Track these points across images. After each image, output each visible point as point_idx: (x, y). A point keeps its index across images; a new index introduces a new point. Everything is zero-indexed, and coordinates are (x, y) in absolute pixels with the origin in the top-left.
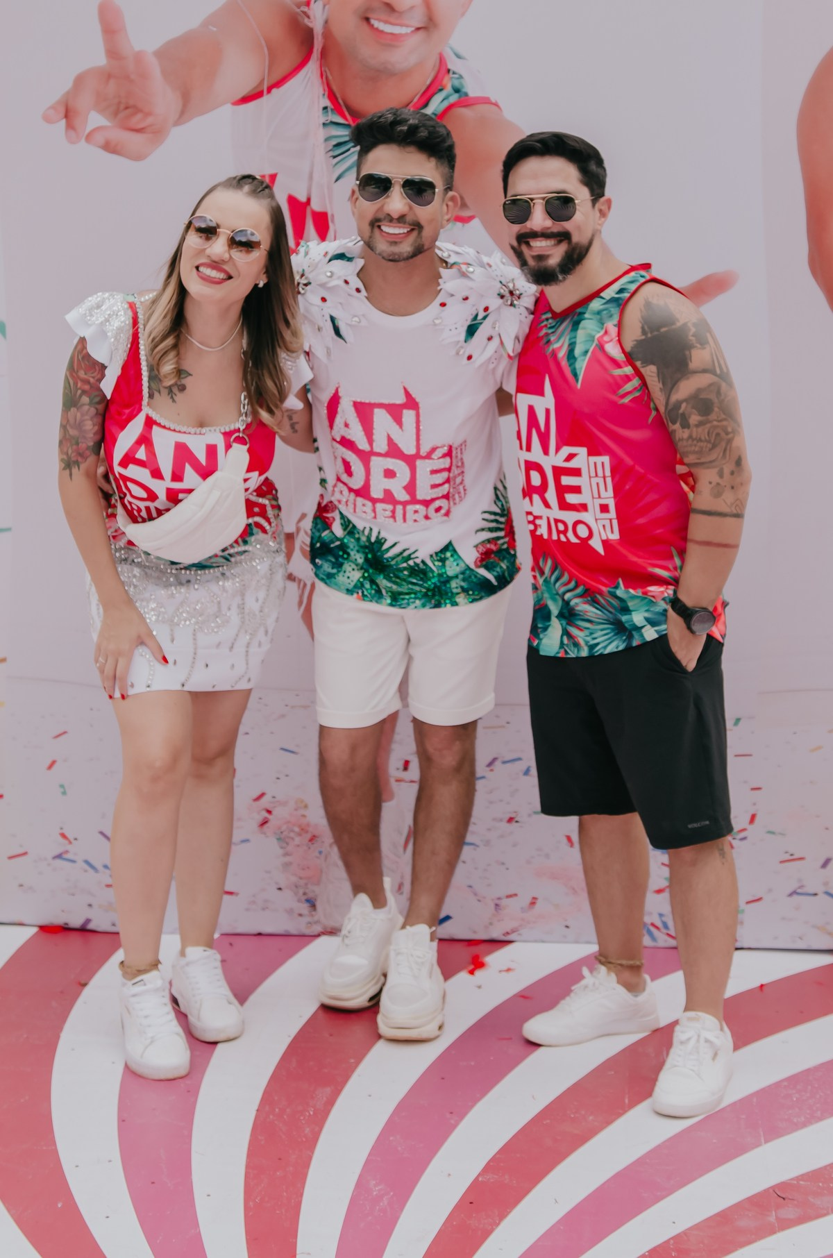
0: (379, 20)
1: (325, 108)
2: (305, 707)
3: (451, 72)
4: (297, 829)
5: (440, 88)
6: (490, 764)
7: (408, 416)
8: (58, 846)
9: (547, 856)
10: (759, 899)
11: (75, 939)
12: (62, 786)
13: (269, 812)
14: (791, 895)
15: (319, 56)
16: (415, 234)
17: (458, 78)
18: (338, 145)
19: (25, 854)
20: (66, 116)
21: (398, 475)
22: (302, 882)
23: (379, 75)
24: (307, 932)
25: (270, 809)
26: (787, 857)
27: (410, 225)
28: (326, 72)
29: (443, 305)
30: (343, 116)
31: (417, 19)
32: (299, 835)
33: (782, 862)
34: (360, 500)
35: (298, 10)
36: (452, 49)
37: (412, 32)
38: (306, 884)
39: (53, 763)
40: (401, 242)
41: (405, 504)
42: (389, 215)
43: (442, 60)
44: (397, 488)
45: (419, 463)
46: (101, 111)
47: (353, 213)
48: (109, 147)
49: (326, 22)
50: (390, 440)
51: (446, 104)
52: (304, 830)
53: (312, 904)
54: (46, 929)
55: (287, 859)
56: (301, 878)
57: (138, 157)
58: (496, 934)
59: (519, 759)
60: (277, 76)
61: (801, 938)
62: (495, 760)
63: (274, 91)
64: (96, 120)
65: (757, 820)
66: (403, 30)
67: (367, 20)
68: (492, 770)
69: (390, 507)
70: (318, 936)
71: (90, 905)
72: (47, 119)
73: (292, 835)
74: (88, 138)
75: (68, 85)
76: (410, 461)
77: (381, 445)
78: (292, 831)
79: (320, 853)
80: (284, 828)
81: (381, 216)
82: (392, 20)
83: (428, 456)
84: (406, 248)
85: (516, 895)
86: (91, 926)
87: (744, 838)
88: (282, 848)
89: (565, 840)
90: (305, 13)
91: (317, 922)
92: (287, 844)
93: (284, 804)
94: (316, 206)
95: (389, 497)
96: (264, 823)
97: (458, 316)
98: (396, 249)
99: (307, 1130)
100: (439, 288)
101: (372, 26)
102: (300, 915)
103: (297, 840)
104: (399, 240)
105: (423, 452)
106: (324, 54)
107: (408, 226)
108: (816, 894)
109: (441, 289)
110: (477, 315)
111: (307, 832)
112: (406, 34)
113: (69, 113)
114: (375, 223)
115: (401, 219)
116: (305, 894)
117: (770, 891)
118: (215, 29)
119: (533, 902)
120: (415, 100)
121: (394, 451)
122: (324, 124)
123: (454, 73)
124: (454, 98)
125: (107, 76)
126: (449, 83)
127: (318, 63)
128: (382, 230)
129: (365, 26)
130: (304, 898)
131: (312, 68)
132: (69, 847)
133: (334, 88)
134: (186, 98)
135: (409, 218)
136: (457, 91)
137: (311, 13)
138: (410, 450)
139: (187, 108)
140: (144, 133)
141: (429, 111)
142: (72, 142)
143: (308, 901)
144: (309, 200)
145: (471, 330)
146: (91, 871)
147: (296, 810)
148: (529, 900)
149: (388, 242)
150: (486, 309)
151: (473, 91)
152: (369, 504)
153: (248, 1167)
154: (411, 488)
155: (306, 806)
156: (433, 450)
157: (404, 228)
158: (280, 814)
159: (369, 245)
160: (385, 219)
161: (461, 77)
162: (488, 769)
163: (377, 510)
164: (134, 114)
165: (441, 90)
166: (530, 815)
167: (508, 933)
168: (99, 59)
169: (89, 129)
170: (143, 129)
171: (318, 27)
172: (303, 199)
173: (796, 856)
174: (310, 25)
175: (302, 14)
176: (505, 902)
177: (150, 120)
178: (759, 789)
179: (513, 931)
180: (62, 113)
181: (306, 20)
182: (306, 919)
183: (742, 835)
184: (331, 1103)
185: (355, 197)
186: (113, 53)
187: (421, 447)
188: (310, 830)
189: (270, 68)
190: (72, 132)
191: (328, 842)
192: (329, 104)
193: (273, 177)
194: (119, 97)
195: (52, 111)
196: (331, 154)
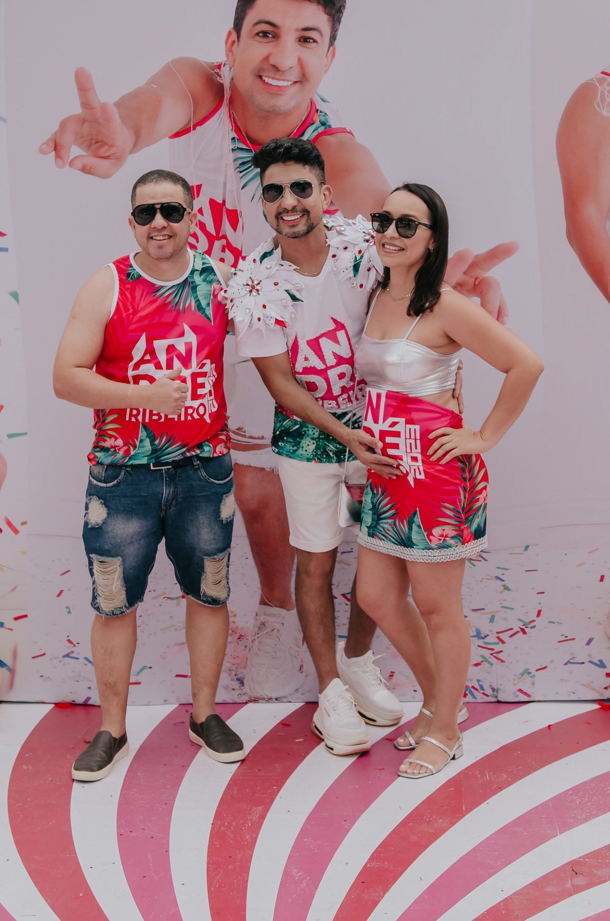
0: (269, 77)
1: (233, 139)
3: (319, 111)
5: (312, 122)
8: (67, 648)
10: (545, 667)
11: (80, 712)
12: (68, 608)
14: (566, 664)
15: (228, 103)
16: (305, 217)
18: (243, 164)
19: (44, 654)
20: (55, 149)
22: (234, 667)
23: (270, 115)
24: (238, 701)
26: (564, 638)
28: (232, 113)
29: (334, 256)
30: (246, 144)
31: (294, 75)
33: (560, 642)
35: (213, 72)
36: (318, 95)
37: (292, 84)
38: (237, 668)
39: (61, 592)
40: (297, 225)
42: (285, 208)
43: (312, 103)
46: (79, 145)
48: (85, 170)
49: (232, 79)
51: (316, 133)
53: (241, 682)
54: (60, 706)
56: (234, 664)
57: (106, 176)
60: (199, 118)
61: (574, 693)
63: (198, 128)
64: (76, 151)
65: (542, 614)
66: (286, 84)
67: (260, 77)
70: (246, 703)
71: (89, 688)
72: (42, 152)
74: (71, 164)
75: (56, 127)
79: (246, 647)
81: (281, 210)
82: (277, 77)
86: (90, 702)
87: (534, 627)
90: (217, 74)
94: (229, 206)
99: (248, 837)
101: (264, 81)
102: (233, 689)
106: (231, 101)
107: (300, 213)
108: (583, 663)
109: (329, 246)
110: (356, 257)
111: (236, 633)
112: (288, 86)
113: (57, 147)
114: (279, 216)
115: (294, 209)
116: (237, 674)
117: (552, 662)
118: (156, 87)
119: (392, 675)
120: (295, 132)
122: (233, 149)
123: (321, 112)
124: (322, 129)
125: (83, 120)
126: (317, 119)
127: (228, 107)
128: (284, 220)
129: (259, 80)
130: (235, 678)
131: (224, 111)
132: (74, 649)
133: (239, 124)
134: (137, 134)
136: (323, 124)
137: (221, 73)
139: (138, 141)
140: (110, 159)
141: (305, 138)
142: (60, 167)
143: (238, 679)
144: (224, 202)
145: (356, 268)
148: (388, 674)
149: (289, 226)
150: (360, 252)
151: (334, 123)
153: (208, 863)
155: (236, 615)
157: (297, 215)
160: (283, 212)
161: (326, 115)
164: (103, 146)
165: (313, 124)
168: (77, 110)
169: (70, 159)
170: (108, 156)
171: (227, 83)
172: (220, 201)
173: (569, 637)
174: (221, 82)
175: (215, 75)
177: (113, 150)
178: (542, 593)
180: (53, 149)
181: (218, 78)
182: (238, 692)
183: (532, 624)
184: (263, 817)
186: (86, 104)
188: (238, 631)
189: (194, 112)
190: (59, 160)
191: (250, 639)
192: (235, 136)
193: (199, 187)
194: (92, 135)
195: (45, 146)
196: (238, 170)
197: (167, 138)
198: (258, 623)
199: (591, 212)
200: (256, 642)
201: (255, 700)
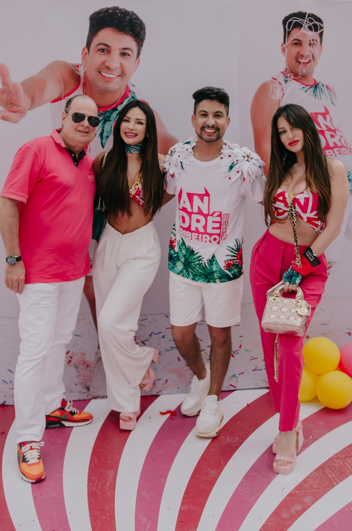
0: (105, 72)
2: (83, 320)
3: (131, 91)
4: (82, 363)
5: (127, 97)
6: (151, 335)
7: (206, 198)
9: (171, 365)
10: (243, 373)
13: (71, 358)
14: (253, 371)
15: (83, 85)
16: (217, 132)
17: (133, 93)
21: (201, 222)
24: (87, 398)
25: (71, 356)
26: (252, 358)
27: (216, 129)
29: (222, 158)
31: (118, 72)
32: (83, 365)
33: (250, 360)
34: (187, 232)
35: (74, 69)
36: (131, 83)
37: (116, 77)
38: (86, 382)
40: (212, 135)
41: (202, 233)
42: (208, 125)
43: (127, 87)
44: (200, 226)
45: (209, 217)
46: (1, 105)
47: (193, 125)
49: (85, 73)
50: (199, 208)
52: (84, 363)
53: (88, 389)
55: (79, 374)
56: (84, 380)
57: (15, 122)
58: (154, 393)
59: (161, 333)
60: (67, 92)
61: (257, 384)
62: (152, 334)
65: (242, 347)
66: (113, 76)
67: (100, 72)
68: (151, 337)
69: (197, 234)
70: (90, 400)
71: (5, 396)
73: (80, 365)
76: (206, 216)
77: (196, 210)
78: (80, 364)
79: (91, 371)
80: (77, 363)
81: (205, 126)
82: (109, 73)
83: (212, 215)
84: (214, 137)
85: (160, 379)
86: (6, 404)
87: (238, 353)
88: (76, 370)
89: (177, 359)
90: (77, 70)
91: (90, 395)
92: (78, 368)
93: (77, 354)
95: (197, 231)
96: (70, 362)
97: (227, 162)
98: (210, 138)
100: (221, 152)
101: (102, 74)
102: (84, 393)
103: (82, 367)
104: (212, 134)
105: (210, 213)
106: (84, 85)
107: (215, 129)
108: (261, 370)
109: (222, 153)
110: (234, 162)
111: (85, 364)
112: (114, 78)
114: (203, 128)
115: (213, 127)
116: (85, 385)
117: (246, 370)
118: (43, 75)
119: (167, 381)
120: (118, 101)
121: (200, 212)
123: (132, 92)
125: (3, 92)
126: (130, 95)
127: (82, 87)
128: (205, 131)
129: (99, 74)
130: (85, 387)
131: (80, 89)
134: (33, 100)
135: (215, 126)
137: (79, 70)
138: (205, 212)
139: (33, 104)
140: (17, 113)
141: (123, 105)
145: (231, 168)
146: (5, 384)
147: (81, 356)
148: (165, 380)
149: (208, 135)
150: (237, 161)
151: (139, 98)
152: (190, 233)
154: (205, 227)
155: (85, 355)
156: (214, 213)
157: (213, 130)
158: (75, 359)
159: (200, 137)
160: (206, 127)
161: (134, 93)
162: (150, 337)
163: (193, 235)
164: (13, 106)
165: (127, 98)
166: (165, 352)
167: (158, 392)
170: (17, 111)
171: (82, 74)
173: (255, 358)
174: (79, 74)
175: (76, 70)
176: (157, 382)
177: (19, 108)
178: (242, 336)
179: (160, 391)
181: (77, 72)
182: (86, 394)
183: (237, 352)
185: (193, 119)
187: (210, 211)
188: (87, 363)
189: (64, 89)
191: (93, 366)
194: (8, 100)
197: (49, 103)
198: (97, 358)
200: (96, 368)
201: (96, 398)
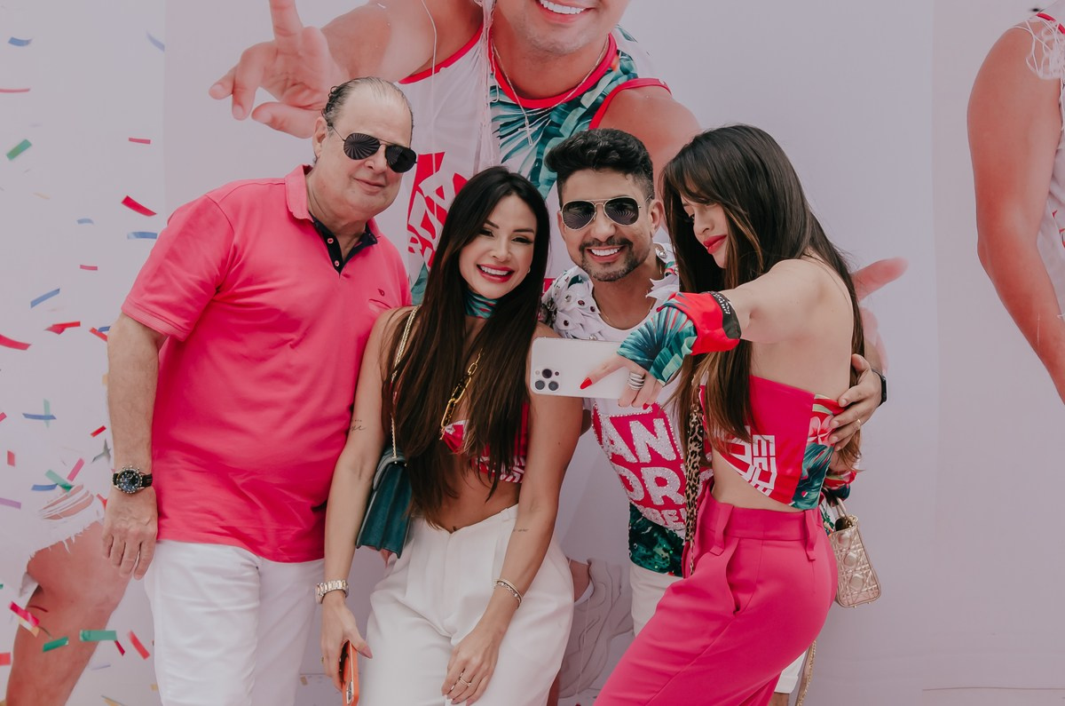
0: (549, 1)
1: (493, 88)
3: (620, 54)
5: (610, 69)
7: (658, 424)
15: (488, 36)
18: (506, 125)
20: (233, 92)
23: (548, 55)
28: (494, 50)
30: (512, 97)
36: (621, 30)
37: (582, 12)
43: (611, 41)
46: (269, 87)
48: (276, 124)
49: (496, 2)
50: (650, 449)
51: (614, 85)
57: (303, 135)
63: (442, 69)
64: (263, 96)
66: (573, 11)
67: (537, 0)
72: (214, 95)
74: (255, 114)
75: (236, 60)
82: (562, 0)
84: (619, 267)
98: (609, 270)
101: (542, 5)
112: (576, 14)
113: (236, 89)
114: (585, 248)
118: (384, 7)
120: (584, 81)
122: (491, 103)
123: (623, 54)
124: (623, 79)
125: (275, 52)
126: (617, 64)
127: (487, 42)
128: (593, 254)
129: (534, 6)
131: (481, 47)
133: (503, 67)
134: (353, 75)
136: (626, 72)
140: (312, 110)
141: (599, 91)
142: (239, 118)
149: (601, 264)
151: (642, 72)
152: (657, 512)
157: (614, 248)
161: (630, 59)
163: (665, 516)
164: (302, 90)
165: (610, 72)
168: (268, 35)
169: (255, 107)
170: (310, 106)
171: (487, 6)
174: (480, 4)
177: (317, 97)
180: (230, 90)
186: (281, 29)
189: (439, 45)
190: (238, 108)
192: (497, 84)
193: (440, 156)
194: (287, 73)
195: (219, 87)
196: (499, 133)
199: (1015, 220)
